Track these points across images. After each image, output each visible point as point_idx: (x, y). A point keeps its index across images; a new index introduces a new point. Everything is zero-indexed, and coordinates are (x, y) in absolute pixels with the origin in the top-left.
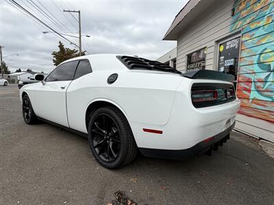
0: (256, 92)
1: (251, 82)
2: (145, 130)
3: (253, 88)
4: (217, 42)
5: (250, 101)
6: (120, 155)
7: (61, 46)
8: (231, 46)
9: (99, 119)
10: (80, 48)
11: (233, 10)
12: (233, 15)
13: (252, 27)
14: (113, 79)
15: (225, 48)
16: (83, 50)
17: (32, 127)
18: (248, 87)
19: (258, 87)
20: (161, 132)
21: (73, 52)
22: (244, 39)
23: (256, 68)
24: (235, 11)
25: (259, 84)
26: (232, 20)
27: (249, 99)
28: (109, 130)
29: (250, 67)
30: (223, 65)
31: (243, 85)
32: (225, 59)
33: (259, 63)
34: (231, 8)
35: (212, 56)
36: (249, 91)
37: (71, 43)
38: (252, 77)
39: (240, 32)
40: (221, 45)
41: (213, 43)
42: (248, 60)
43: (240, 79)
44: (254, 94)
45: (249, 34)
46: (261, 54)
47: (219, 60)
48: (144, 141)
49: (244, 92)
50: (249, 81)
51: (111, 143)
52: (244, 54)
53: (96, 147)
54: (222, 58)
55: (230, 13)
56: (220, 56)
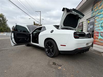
0: (101, 36)
1: (99, 33)
2: (61, 45)
3: (99, 35)
4: (87, 20)
5: (99, 39)
6: (54, 53)
7: (34, 23)
8: (92, 21)
9: (48, 43)
10: (40, 23)
11: (92, 9)
12: (92, 11)
13: (99, 14)
14: (52, 31)
15: (90, 22)
16: (41, 24)
17: (28, 47)
18: (97, 35)
19: (101, 35)
20: (65, 46)
21: (38, 24)
22: (96, 19)
23: (100, 28)
24: (93, 9)
25: (101, 33)
26: (92, 12)
27: (98, 39)
28: (51, 46)
29: (98, 28)
30: (89, 28)
31: (96, 34)
32: (90, 25)
33: (101, 26)
34: (92, 8)
35: (85, 24)
36: (98, 36)
37: (38, 22)
38: (99, 31)
39: (94, 16)
40: (88, 21)
41: (86, 20)
42: (98, 26)
43: (95, 32)
44: (100, 37)
45: (98, 17)
46: (102, 23)
47: (88, 26)
48: (61, 48)
49: (96, 36)
50: (98, 33)
51: (51, 50)
52: (96, 24)
53: (47, 51)
54: (89, 25)
55: (91, 10)
56: (88, 24)
